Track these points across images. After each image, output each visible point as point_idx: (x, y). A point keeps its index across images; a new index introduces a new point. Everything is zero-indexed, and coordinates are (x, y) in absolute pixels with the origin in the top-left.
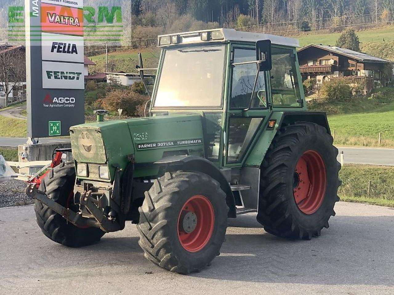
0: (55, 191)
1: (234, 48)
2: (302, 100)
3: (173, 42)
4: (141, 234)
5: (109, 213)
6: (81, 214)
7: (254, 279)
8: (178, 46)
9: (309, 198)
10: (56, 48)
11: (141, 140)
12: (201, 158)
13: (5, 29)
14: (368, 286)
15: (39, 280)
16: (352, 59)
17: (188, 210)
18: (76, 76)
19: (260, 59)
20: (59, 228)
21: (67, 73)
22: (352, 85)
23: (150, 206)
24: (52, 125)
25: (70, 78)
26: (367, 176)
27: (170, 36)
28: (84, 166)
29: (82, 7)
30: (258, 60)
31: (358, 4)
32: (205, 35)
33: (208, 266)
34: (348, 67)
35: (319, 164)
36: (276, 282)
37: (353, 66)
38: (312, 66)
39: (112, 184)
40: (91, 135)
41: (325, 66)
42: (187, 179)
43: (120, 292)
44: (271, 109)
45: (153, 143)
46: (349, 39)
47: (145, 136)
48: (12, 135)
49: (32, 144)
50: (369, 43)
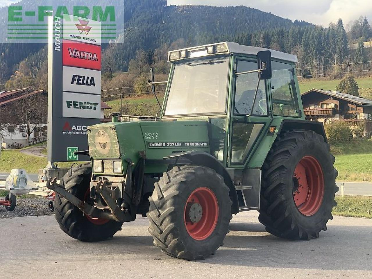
0: (73, 188)
1: (237, 60)
2: (301, 110)
3: (182, 57)
4: (150, 221)
5: (121, 204)
6: (97, 207)
7: (255, 265)
8: (187, 60)
9: (308, 203)
10: (76, 80)
11: (152, 139)
12: (206, 154)
13: (28, 76)
14: (363, 271)
15: (56, 262)
16: (352, 103)
17: (194, 202)
18: (93, 106)
19: (260, 68)
20: (75, 222)
21: (85, 103)
22: (352, 127)
23: (159, 195)
24: (70, 151)
25: (88, 108)
26: (367, 206)
27: (179, 51)
28: (100, 162)
29: (100, 44)
30: (259, 68)
31: (357, 54)
32: (211, 49)
33: (213, 254)
34: (349, 110)
35: (316, 170)
36: (276, 267)
37: (352, 109)
38: (314, 109)
39: (125, 178)
40: (107, 132)
41: (326, 110)
42: (194, 171)
43: (131, 271)
44: (271, 117)
45: (162, 143)
46: (349, 85)
47: (155, 136)
48: (32, 172)
49: (52, 168)
50: (368, 89)
